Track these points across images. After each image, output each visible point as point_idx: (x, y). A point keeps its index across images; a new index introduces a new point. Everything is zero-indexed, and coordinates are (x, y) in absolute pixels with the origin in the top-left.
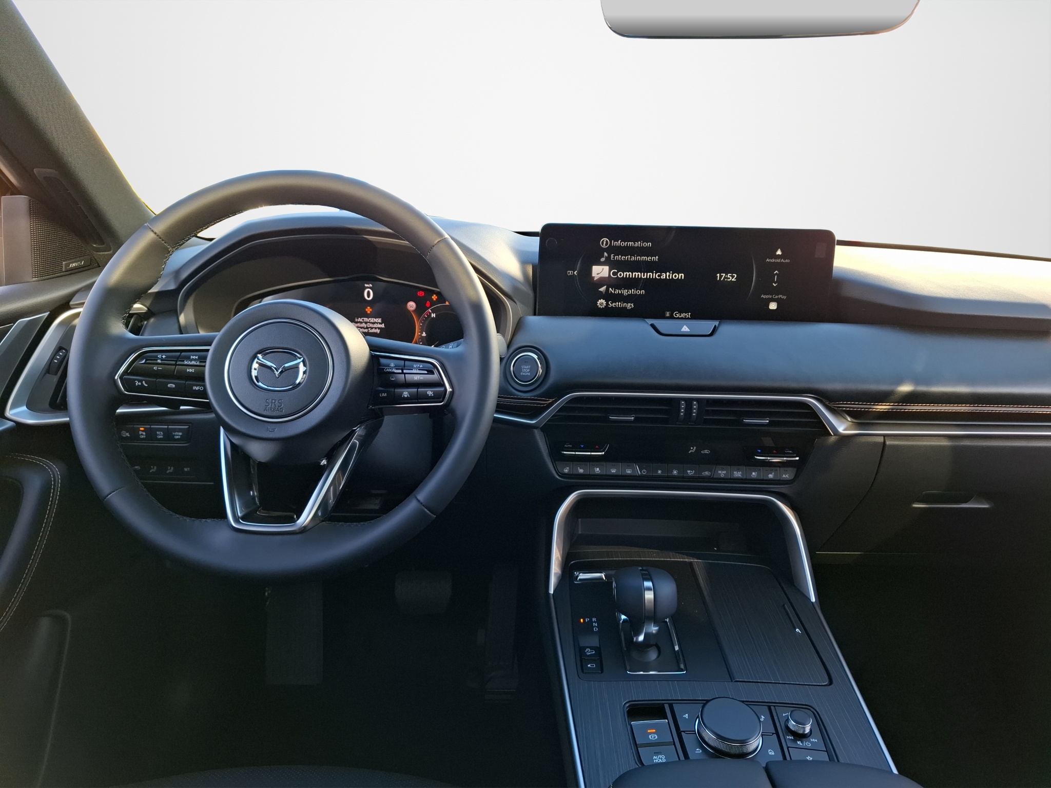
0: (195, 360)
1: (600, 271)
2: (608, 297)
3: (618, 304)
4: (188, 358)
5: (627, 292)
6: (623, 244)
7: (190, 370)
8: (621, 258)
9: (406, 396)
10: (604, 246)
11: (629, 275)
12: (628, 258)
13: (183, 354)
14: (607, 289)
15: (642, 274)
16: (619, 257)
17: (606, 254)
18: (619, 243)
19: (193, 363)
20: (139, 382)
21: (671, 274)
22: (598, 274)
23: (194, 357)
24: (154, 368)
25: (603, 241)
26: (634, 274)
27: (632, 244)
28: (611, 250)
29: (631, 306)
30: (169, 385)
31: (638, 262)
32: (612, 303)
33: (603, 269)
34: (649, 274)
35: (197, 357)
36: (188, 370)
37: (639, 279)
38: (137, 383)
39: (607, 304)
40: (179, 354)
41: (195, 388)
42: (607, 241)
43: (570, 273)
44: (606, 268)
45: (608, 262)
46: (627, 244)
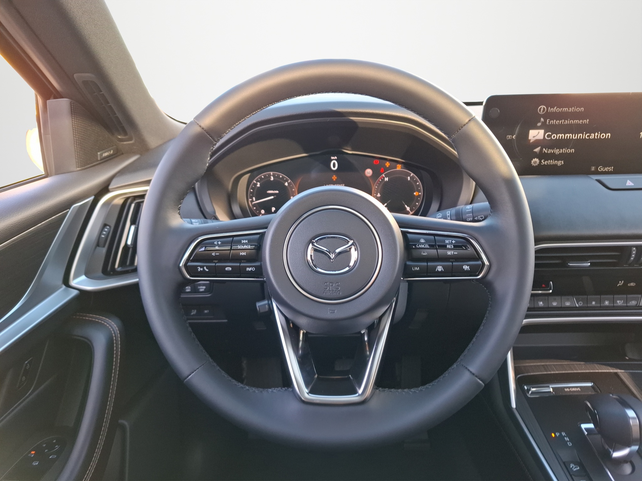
0: (246, 244)
1: (536, 134)
2: (541, 156)
3: (550, 163)
4: (239, 242)
5: (559, 151)
6: (558, 110)
7: (243, 254)
8: (556, 122)
9: (440, 270)
10: (541, 113)
11: (562, 136)
12: (562, 122)
13: (235, 238)
14: (541, 150)
15: (574, 135)
16: (554, 122)
17: (542, 120)
18: (555, 109)
19: (245, 247)
20: (201, 268)
21: (599, 134)
22: (534, 137)
23: (244, 241)
24: (213, 254)
25: (541, 108)
26: (566, 135)
27: (566, 110)
28: (548, 115)
29: (561, 163)
30: (227, 269)
31: (571, 125)
32: (544, 162)
33: (539, 133)
34: (579, 135)
35: (247, 241)
36: (241, 254)
37: (569, 141)
38: (200, 269)
39: (540, 162)
40: (232, 238)
41: (248, 269)
42: (544, 108)
43: (509, 137)
44: (542, 132)
45: (544, 127)
46: (562, 110)
